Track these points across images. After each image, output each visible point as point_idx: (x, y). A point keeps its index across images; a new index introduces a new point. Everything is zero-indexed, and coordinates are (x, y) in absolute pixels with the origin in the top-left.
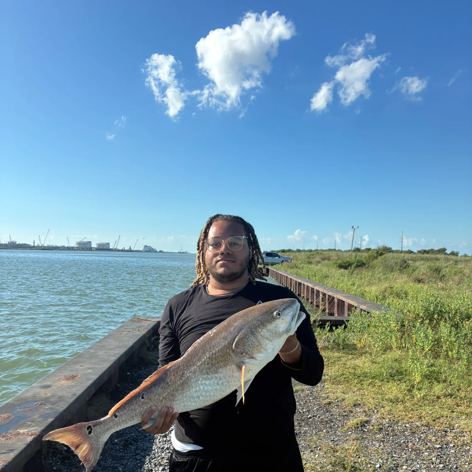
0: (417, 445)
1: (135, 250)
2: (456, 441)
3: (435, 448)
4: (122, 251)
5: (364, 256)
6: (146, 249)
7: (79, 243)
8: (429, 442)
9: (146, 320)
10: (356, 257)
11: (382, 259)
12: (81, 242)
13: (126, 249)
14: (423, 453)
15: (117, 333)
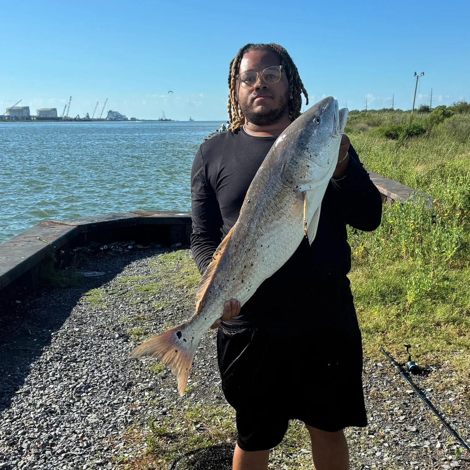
0: (382, 391)
1: (94, 118)
2: (437, 384)
3: (405, 394)
4: (75, 120)
5: (424, 119)
6: (111, 117)
7: (10, 110)
8: (400, 387)
9: (61, 224)
10: (411, 121)
11: (449, 122)
12: (13, 109)
13: (82, 117)
14: (385, 401)
15: (11, 244)
